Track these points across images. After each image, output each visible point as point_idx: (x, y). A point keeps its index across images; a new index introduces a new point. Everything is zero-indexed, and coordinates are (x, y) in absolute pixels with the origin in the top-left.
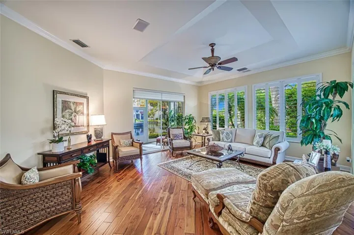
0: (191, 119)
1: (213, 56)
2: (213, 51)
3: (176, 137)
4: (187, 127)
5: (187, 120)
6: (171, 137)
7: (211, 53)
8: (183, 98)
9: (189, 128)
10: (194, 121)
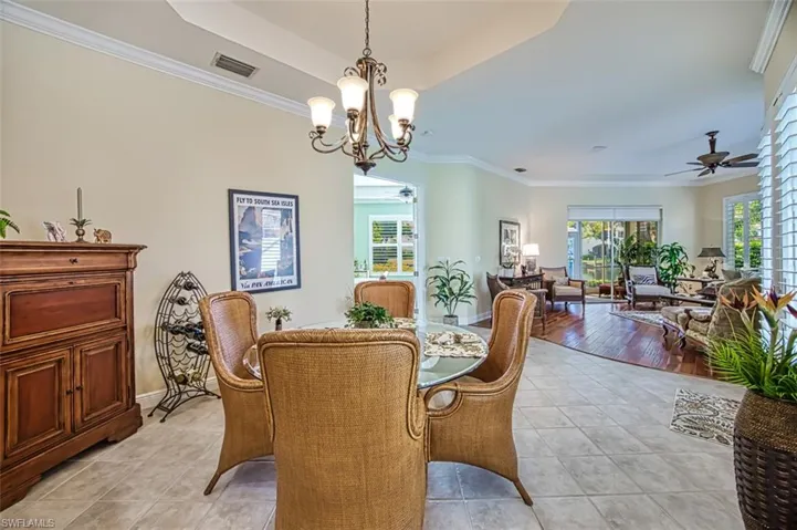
0: (674, 251)
1: (713, 152)
2: (713, 143)
3: (642, 280)
4: (665, 265)
5: (667, 254)
6: (632, 279)
7: (709, 146)
8: (658, 213)
9: (671, 266)
10: (681, 255)
